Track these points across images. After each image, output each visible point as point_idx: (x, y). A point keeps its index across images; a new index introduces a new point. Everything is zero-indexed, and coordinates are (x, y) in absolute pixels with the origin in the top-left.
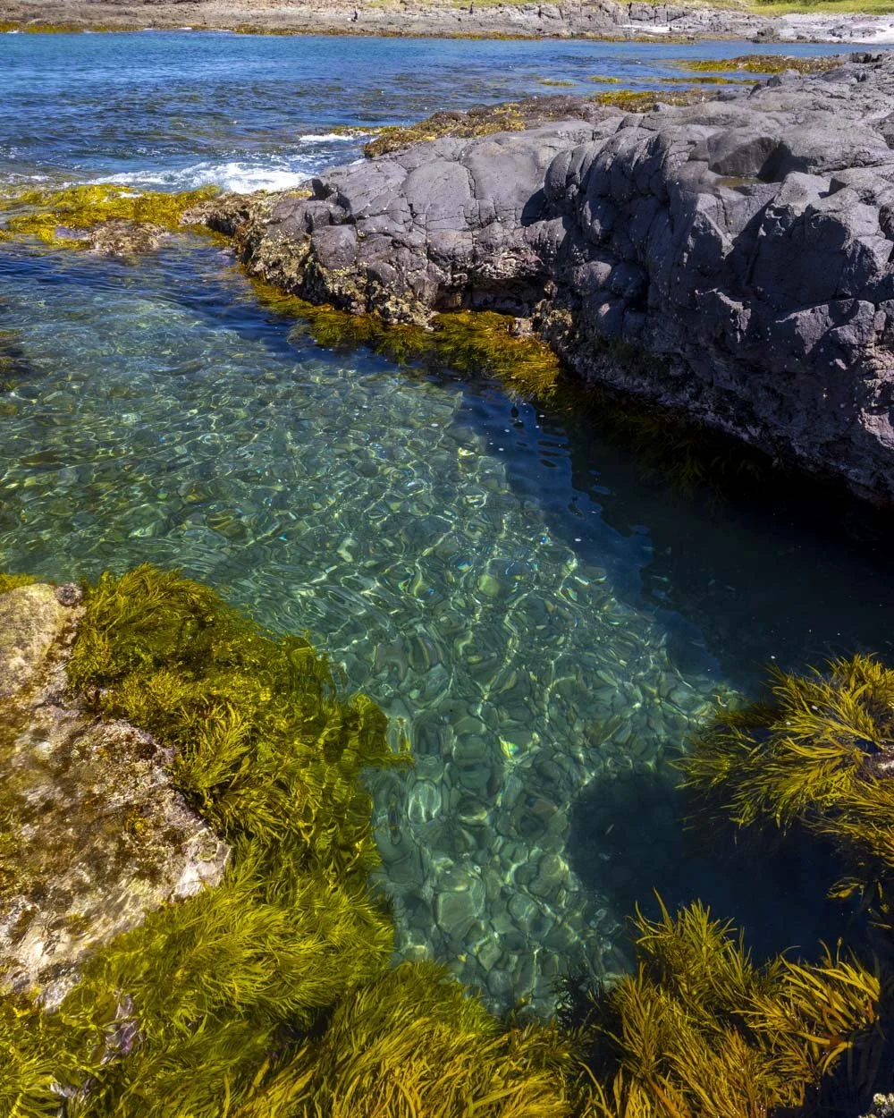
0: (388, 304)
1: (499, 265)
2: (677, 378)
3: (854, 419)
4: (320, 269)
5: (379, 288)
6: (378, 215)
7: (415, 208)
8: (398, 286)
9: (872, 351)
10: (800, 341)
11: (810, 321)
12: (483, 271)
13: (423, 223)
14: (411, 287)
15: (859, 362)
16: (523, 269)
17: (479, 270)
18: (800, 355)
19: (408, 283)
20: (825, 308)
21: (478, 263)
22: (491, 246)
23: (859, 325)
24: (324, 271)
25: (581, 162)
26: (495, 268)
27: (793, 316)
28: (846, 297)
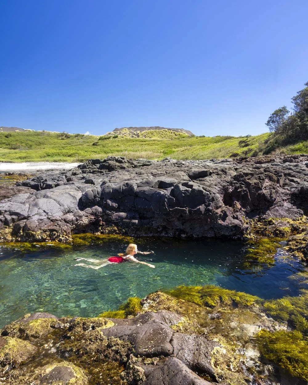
0: (61, 237)
1: (84, 221)
2: (160, 231)
3: (217, 222)
4: (32, 232)
5: (56, 233)
6: (35, 215)
7: (46, 211)
8: (61, 232)
9: (214, 210)
10: (201, 212)
11: (202, 208)
12: (80, 223)
13: (51, 215)
14: (65, 231)
15: (213, 212)
16: (91, 221)
17: (79, 223)
18: (202, 214)
19: (64, 230)
20: (203, 205)
21: (78, 221)
22: (81, 216)
23: (211, 206)
24: (34, 233)
25: (97, 192)
26: (83, 222)
27: (198, 208)
28: (207, 202)
